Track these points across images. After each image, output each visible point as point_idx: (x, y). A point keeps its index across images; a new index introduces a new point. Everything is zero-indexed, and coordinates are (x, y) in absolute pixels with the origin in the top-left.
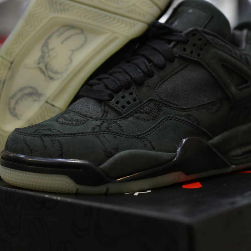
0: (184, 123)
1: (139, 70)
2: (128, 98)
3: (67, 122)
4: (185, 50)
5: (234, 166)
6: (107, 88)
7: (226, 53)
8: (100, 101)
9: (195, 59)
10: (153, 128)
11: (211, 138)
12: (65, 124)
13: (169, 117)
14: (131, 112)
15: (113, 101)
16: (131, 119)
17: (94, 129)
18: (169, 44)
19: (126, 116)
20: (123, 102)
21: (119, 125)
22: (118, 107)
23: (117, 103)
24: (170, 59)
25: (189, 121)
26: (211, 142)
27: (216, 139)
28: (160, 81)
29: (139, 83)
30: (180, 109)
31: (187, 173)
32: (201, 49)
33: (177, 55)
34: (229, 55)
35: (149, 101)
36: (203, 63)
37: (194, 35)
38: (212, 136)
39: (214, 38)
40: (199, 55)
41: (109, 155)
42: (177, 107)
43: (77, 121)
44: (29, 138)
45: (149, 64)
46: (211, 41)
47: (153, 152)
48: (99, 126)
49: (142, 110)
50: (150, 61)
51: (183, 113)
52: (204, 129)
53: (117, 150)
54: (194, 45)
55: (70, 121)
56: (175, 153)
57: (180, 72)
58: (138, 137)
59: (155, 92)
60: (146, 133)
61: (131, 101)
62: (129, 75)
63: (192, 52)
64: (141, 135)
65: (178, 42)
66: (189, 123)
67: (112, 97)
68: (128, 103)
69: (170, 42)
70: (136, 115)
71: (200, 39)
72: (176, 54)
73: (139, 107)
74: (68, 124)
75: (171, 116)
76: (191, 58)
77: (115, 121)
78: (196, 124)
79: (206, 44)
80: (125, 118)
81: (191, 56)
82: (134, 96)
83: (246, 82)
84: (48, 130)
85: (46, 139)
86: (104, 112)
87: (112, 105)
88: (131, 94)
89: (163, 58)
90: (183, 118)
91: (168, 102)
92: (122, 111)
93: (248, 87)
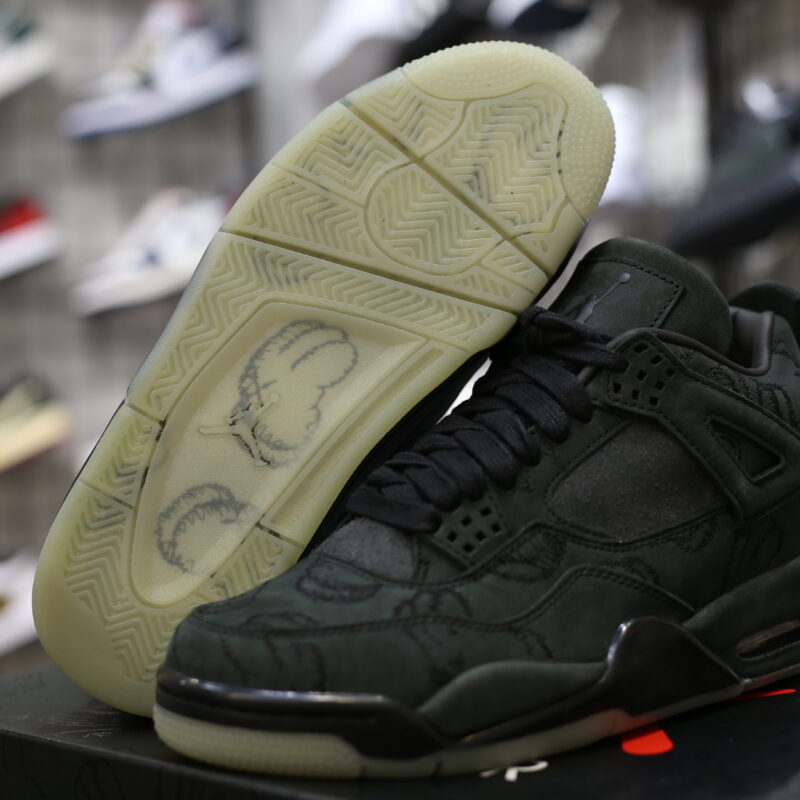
0: (621, 583)
1: (502, 446)
2: (481, 524)
3: (328, 593)
4: (617, 388)
5: (748, 681)
6: (425, 498)
7: (722, 391)
8: (407, 533)
9: (643, 412)
10: (545, 602)
11: (690, 615)
12: (323, 598)
13: (583, 569)
14: (490, 561)
15: (442, 532)
16: (489, 579)
17: (398, 610)
18: (577, 372)
19: (476, 571)
20: (466, 534)
21: (459, 597)
22: (454, 548)
23: (452, 536)
24: (581, 413)
25: (635, 576)
26: (689, 624)
27: (702, 616)
28: (558, 474)
29: (505, 483)
30: (610, 544)
31: (633, 712)
32: (659, 385)
33: (597, 403)
34: (730, 394)
35: (533, 528)
36: (666, 422)
37: (639, 349)
38: (691, 608)
39: (692, 351)
40: (654, 401)
41: (441, 679)
42: (605, 540)
43: (353, 588)
44: (235, 641)
45: (527, 428)
46: (683, 362)
47: (548, 667)
48: (411, 602)
49: (515, 555)
50: (529, 421)
51: (619, 556)
52: (671, 595)
53: (460, 665)
54: (641, 376)
55: (334, 588)
56: (599, 665)
57: (605, 448)
58: (510, 628)
59: (546, 504)
60: (527, 616)
61: (487, 530)
62: (479, 461)
63: (635, 394)
64: (516, 621)
65: (598, 369)
66: (634, 581)
67: (436, 522)
68: (480, 536)
69: (577, 367)
70: (502, 569)
71: (656, 360)
72: (596, 399)
73: (507, 547)
74: (331, 599)
75: (589, 565)
76: (635, 409)
77: (449, 586)
78: (650, 583)
79: (670, 372)
80: (474, 577)
81: (634, 405)
82: (493, 517)
83: (776, 461)
84: (285, 616)
85: (281, 643)
86: (420, 562)
87: (440, 545)
88: (486, 512)
89: (563, 413)
90: (618, 570)
91: (580, 529)
92: (465, 558)
93: (779, 473)
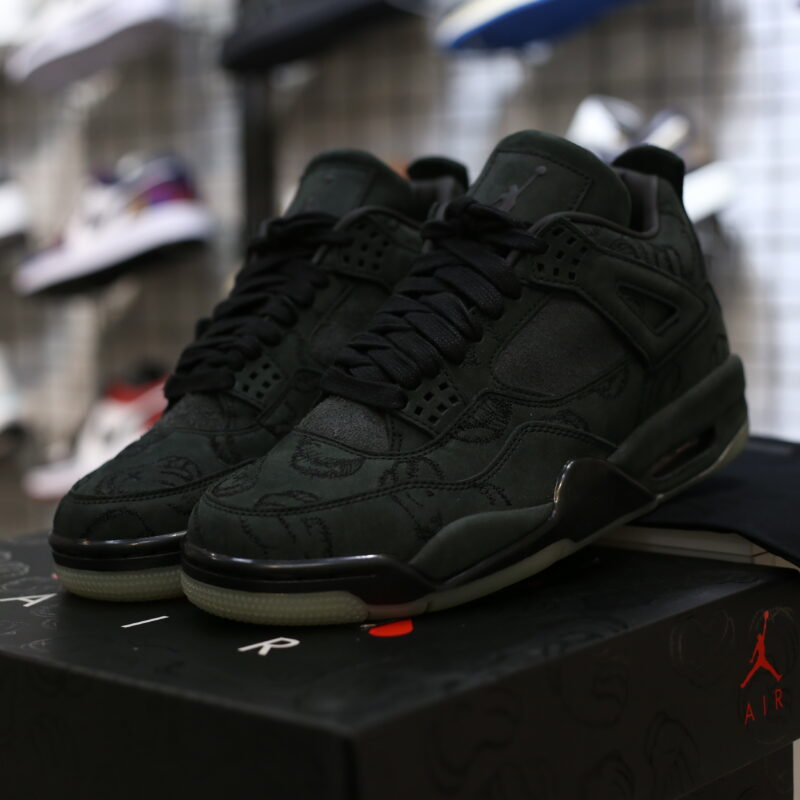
0: (558, 434)
1: (451, 328)
2: (441, 397)
3: (323, 469)
4: (541, 267)
5: (660, 496)
6: (393, 380)
7: (626, 260)
8: (379, 411)
9: (565, 286)
10: (500, 459)
11: (611, 450)
12: (318, 474)
13: (528, 426)
14: (451, 429)
15: (409, 408)
16: (452, 444)
17: (382, 479)
18: (505, 256)
19: (442, 439)
20: (429, 408)
21: (431, 463)
22: (421, 420)
23: (418, 411)
24: (511, 294)
25: (569, 427)
26: (612, 459)
27: (623, 450)
28: (499, 347)
29: (454, 359)
30: (546, 402)
31: (576, 539)
32: (576, 262)
33: (524, 282)
34: (632, 262)
35: (483, 395)
36: (582, 292)
37: (556, 233)
38: (613, 445)
39: (599, 228)
40: (572, 276)
41: (425, 534)
42: (541, 399)
43: (342, 463)
44: (253, 521)
45: (469, 309)
46: (591, 238)
47: (510, 514)
48: (392, 472)
49: (471, 421)
50: (470, 303)
51: (555, 411)
52: (598, 438)
53: (439, 521)
54: (560, 255)
55: (326, 464)
56: (549, 505)
57: (535, 319)
58: (473, 485)
59: (492, 374)
60: (488, 472)
61: (447, 403)
62: (433, 343)
63: (556, 272)
64: (480, 478)
65: (523, 253)
66: (569, 431)
67: (404, 400)
68: (442, 407)
69: (504, 251)
70: (462, 434)
71: (571, 241)
72: (523, 279)
73: (464, 414)
74: (325, 475)
75: (531, 422)
76: (557, 285)
77: (421, 454)
78: (581, 430)
79: (584, 250)
80: (440, 444)
81: (555, 281)
82: (450, 390)
83: (671, 311)
84: (289, 494)
85: (291, 519)
86: (394, 435)
87: (409, 419)
88: (443, 387)
89: (498, 293)
90: (555, 423)
91: (521, 391)
92: (430, 428)
93: (677, 321)
